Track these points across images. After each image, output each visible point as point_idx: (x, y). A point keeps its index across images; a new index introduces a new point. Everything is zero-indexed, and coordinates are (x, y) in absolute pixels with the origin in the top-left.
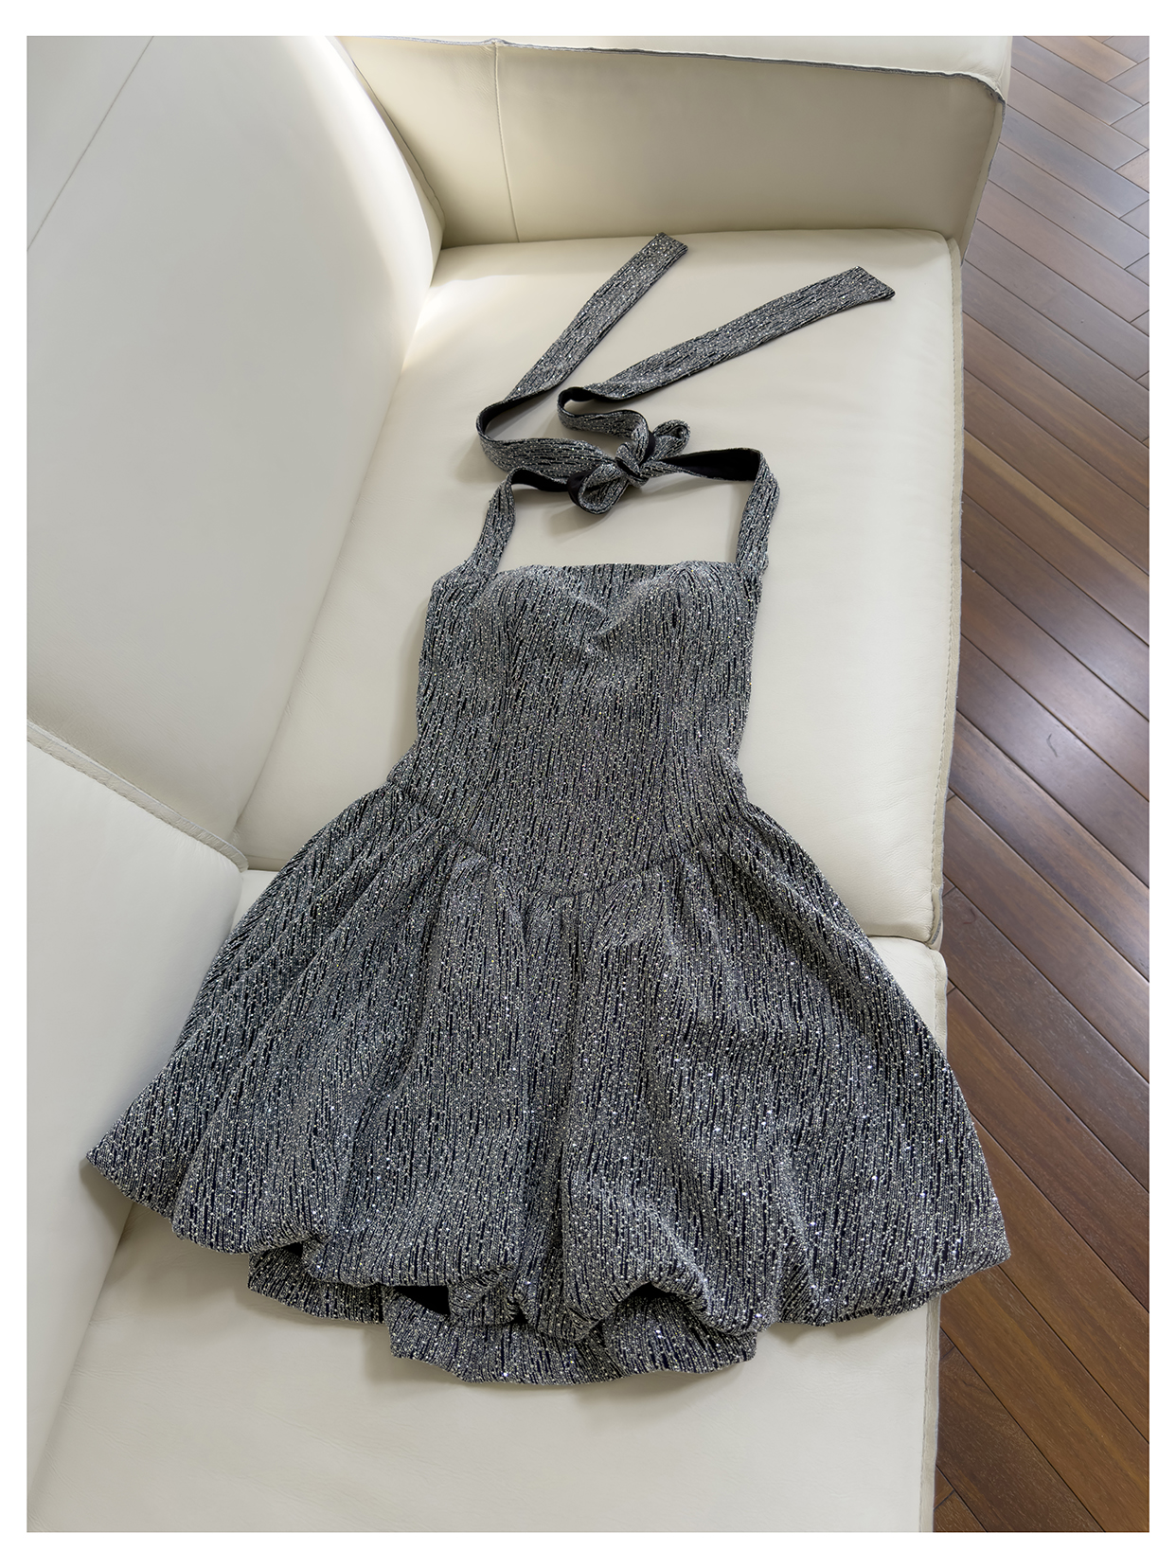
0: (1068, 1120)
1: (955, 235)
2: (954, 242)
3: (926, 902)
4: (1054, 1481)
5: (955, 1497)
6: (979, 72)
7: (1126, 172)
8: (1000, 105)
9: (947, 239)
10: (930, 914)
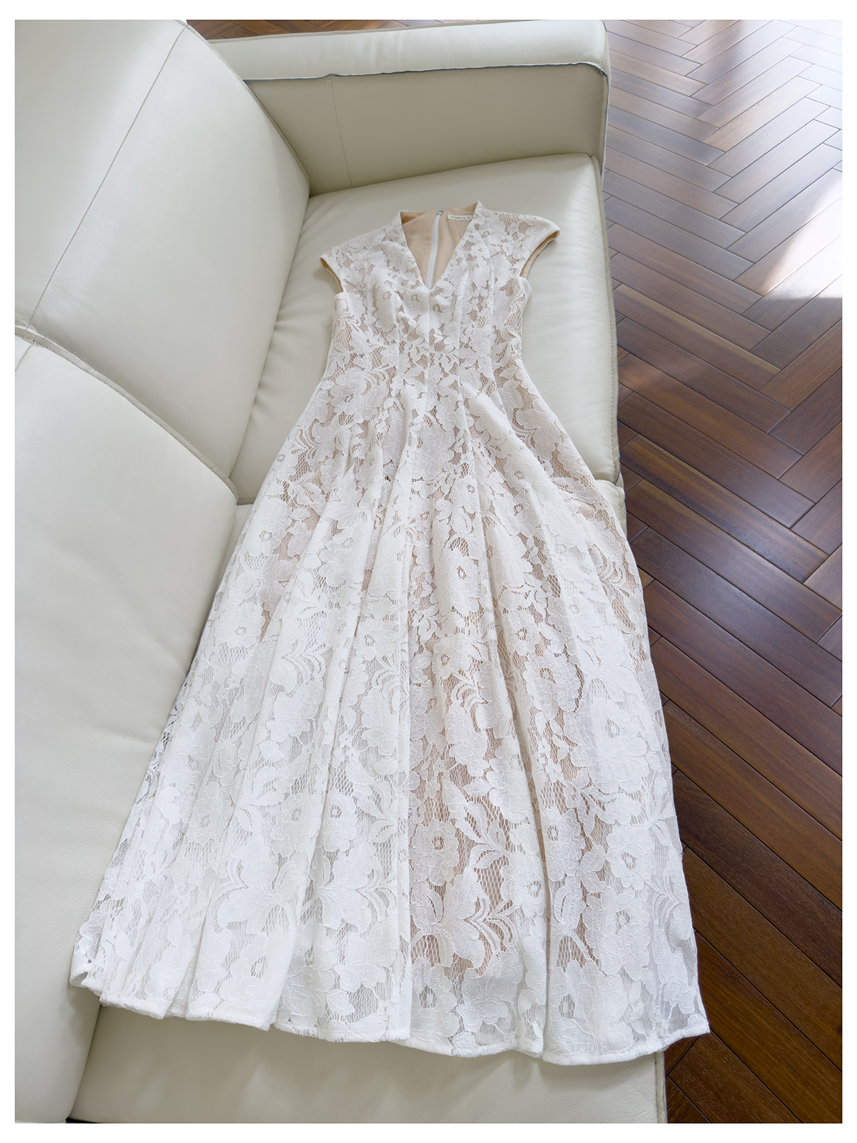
1: (595, 155)
2: (594, 157)
3: (611, 462)
6: (591, 61)
7: (708, 141)
8: (605, 77)
9: (590, 157)
10: (612, 468)
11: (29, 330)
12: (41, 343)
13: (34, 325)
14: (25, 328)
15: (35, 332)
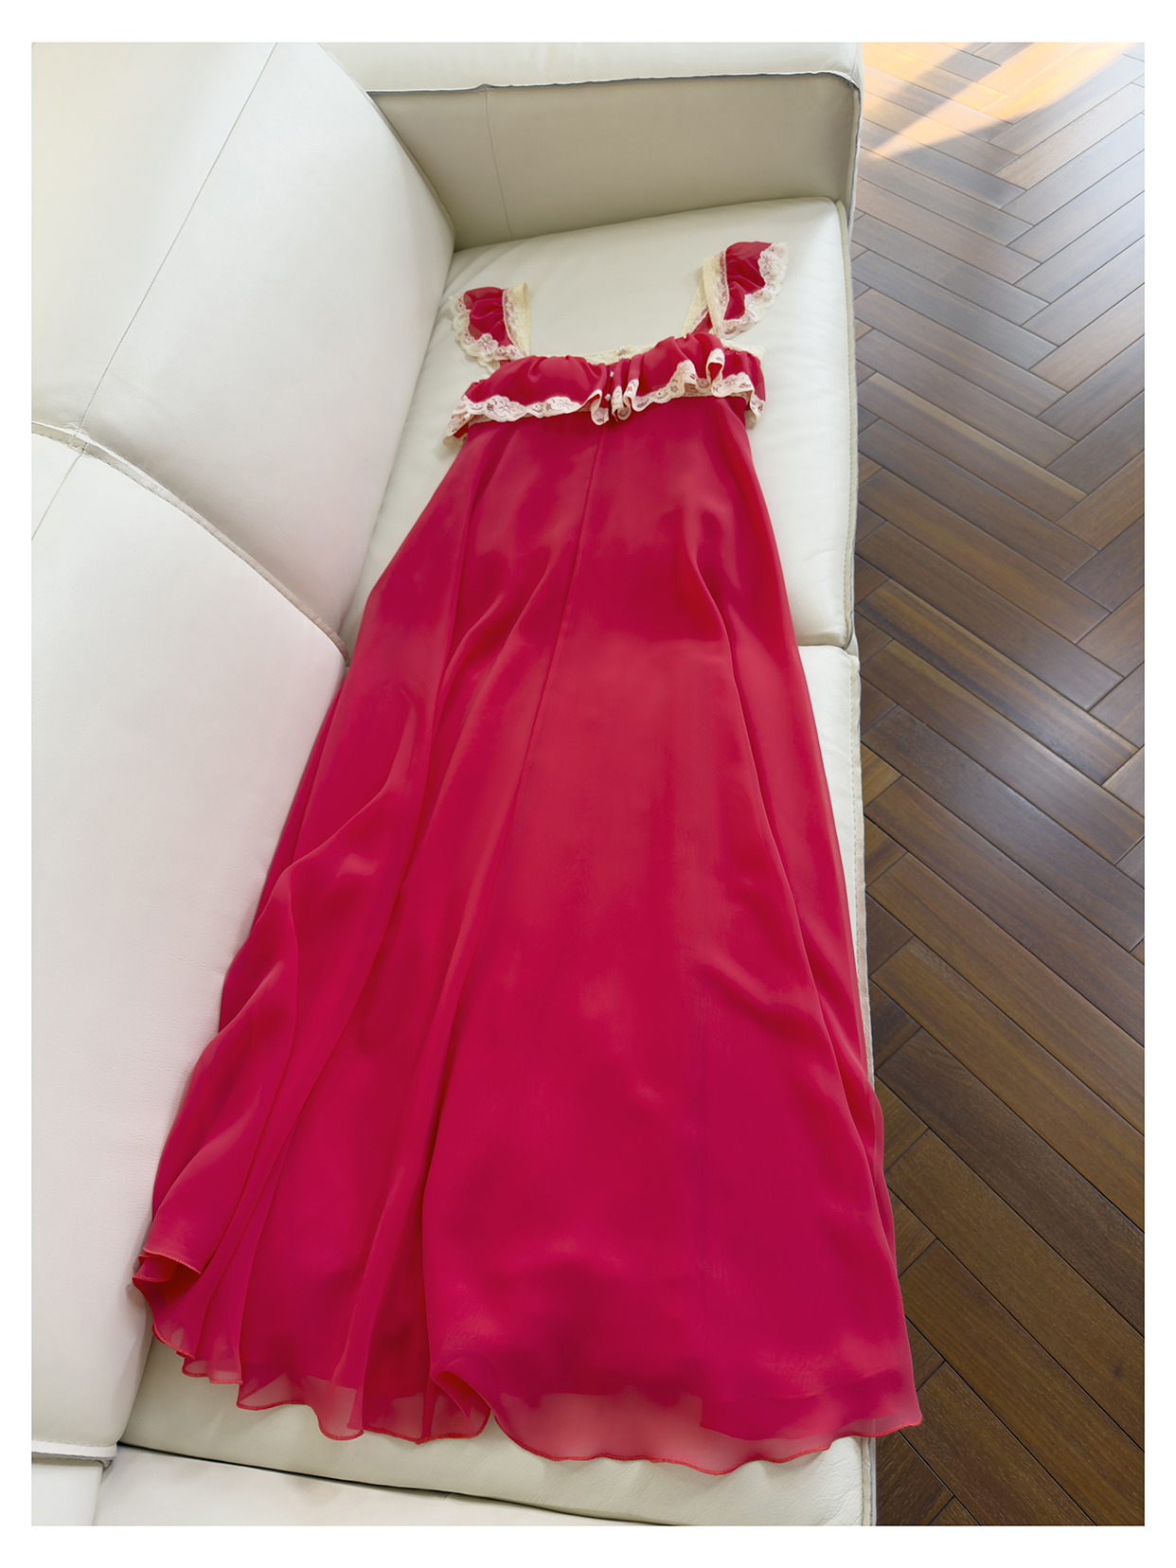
0: (1000, 860)
1: (840, 197)
2: (840, 203)
3: (841, 619)
4: (1008, 1114)
5: (930, 1131)
6: (837, 70)
7: (1003, 174)
8: (856, 93)
9: (835, 202)
10: (844, 628)
11: (79, 434)
12: (93, 452)
13: (85, 428)
14: (72, 432)
15: (86, 438)
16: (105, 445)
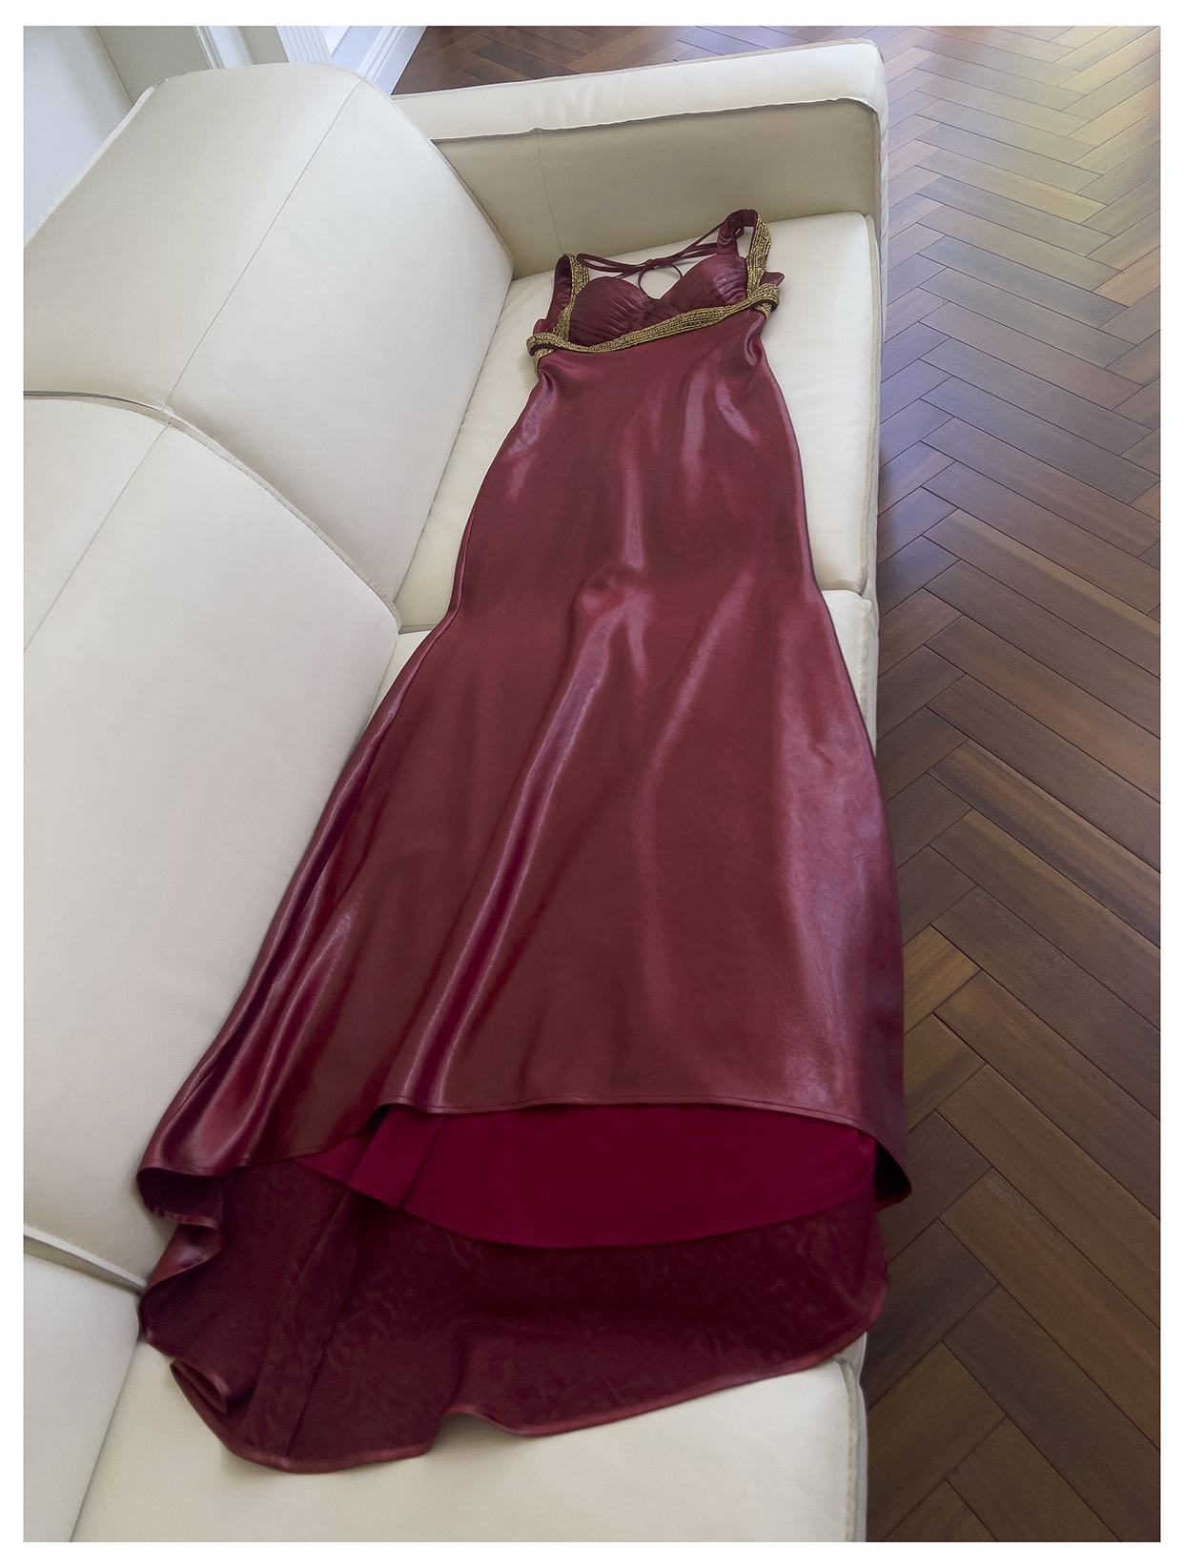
1: (871, 211)
2: (869, 217)
3: (857, 568)
8: (875, 117)
9: (865, 216)
10: (858, 577)
11: (166, 411)
12: (178, 426)
13: (172, 406)
14: (160, 409)
15: (171, 413)
16: (188, 420)
